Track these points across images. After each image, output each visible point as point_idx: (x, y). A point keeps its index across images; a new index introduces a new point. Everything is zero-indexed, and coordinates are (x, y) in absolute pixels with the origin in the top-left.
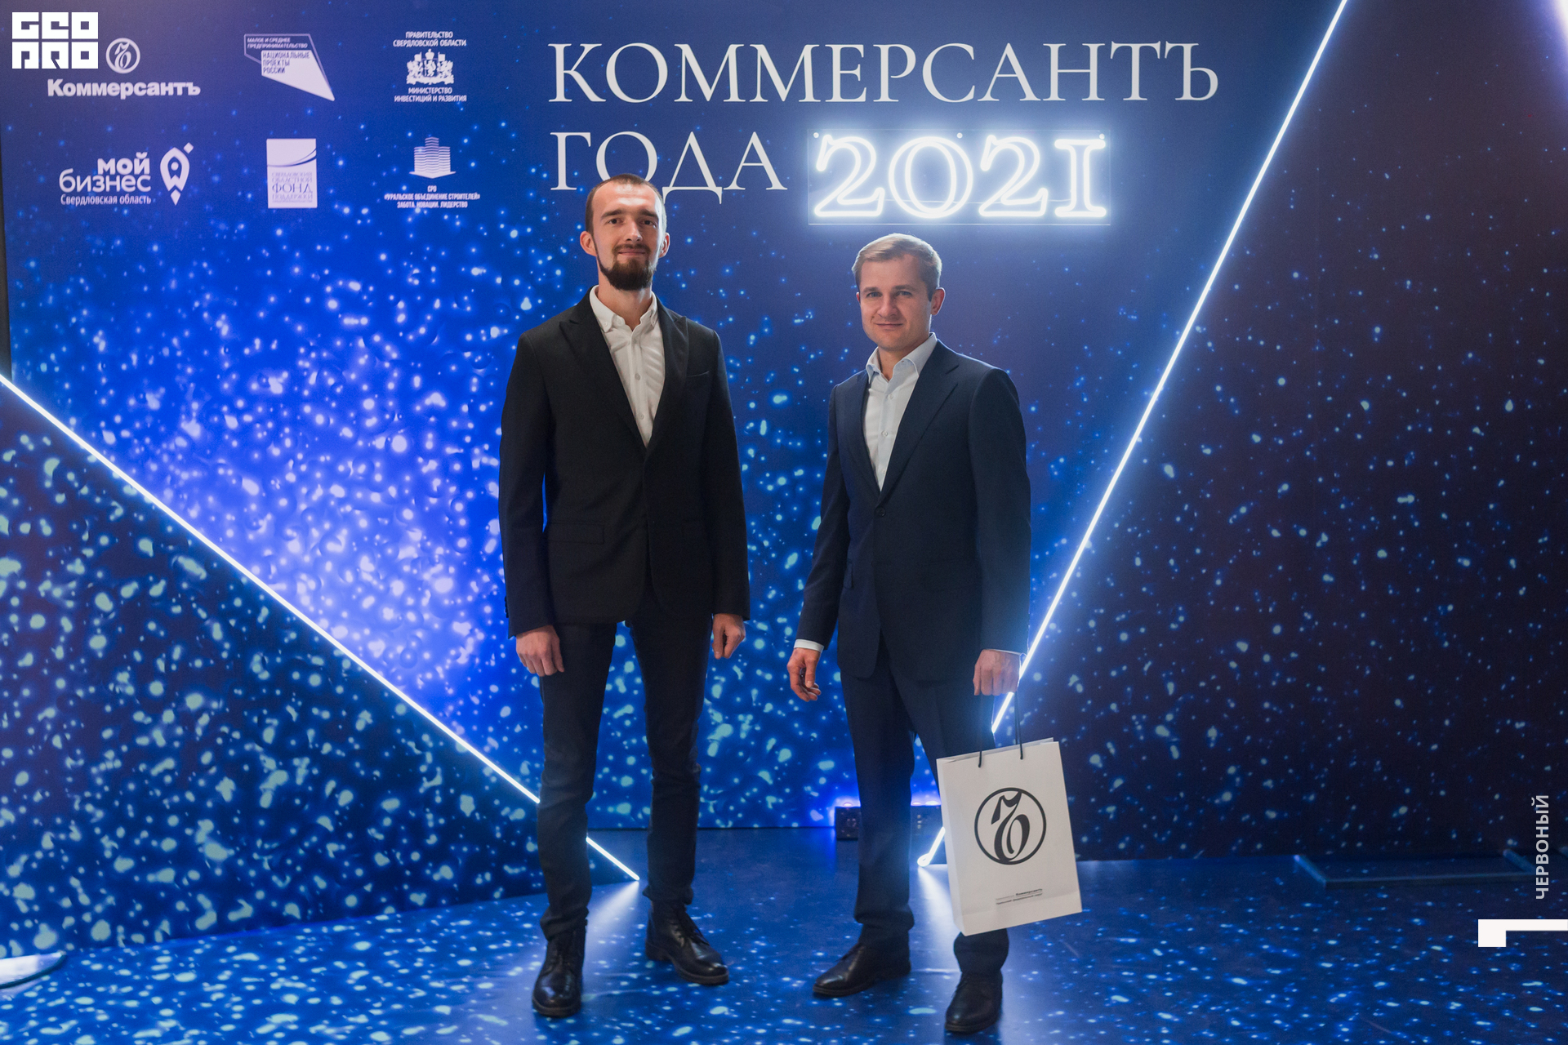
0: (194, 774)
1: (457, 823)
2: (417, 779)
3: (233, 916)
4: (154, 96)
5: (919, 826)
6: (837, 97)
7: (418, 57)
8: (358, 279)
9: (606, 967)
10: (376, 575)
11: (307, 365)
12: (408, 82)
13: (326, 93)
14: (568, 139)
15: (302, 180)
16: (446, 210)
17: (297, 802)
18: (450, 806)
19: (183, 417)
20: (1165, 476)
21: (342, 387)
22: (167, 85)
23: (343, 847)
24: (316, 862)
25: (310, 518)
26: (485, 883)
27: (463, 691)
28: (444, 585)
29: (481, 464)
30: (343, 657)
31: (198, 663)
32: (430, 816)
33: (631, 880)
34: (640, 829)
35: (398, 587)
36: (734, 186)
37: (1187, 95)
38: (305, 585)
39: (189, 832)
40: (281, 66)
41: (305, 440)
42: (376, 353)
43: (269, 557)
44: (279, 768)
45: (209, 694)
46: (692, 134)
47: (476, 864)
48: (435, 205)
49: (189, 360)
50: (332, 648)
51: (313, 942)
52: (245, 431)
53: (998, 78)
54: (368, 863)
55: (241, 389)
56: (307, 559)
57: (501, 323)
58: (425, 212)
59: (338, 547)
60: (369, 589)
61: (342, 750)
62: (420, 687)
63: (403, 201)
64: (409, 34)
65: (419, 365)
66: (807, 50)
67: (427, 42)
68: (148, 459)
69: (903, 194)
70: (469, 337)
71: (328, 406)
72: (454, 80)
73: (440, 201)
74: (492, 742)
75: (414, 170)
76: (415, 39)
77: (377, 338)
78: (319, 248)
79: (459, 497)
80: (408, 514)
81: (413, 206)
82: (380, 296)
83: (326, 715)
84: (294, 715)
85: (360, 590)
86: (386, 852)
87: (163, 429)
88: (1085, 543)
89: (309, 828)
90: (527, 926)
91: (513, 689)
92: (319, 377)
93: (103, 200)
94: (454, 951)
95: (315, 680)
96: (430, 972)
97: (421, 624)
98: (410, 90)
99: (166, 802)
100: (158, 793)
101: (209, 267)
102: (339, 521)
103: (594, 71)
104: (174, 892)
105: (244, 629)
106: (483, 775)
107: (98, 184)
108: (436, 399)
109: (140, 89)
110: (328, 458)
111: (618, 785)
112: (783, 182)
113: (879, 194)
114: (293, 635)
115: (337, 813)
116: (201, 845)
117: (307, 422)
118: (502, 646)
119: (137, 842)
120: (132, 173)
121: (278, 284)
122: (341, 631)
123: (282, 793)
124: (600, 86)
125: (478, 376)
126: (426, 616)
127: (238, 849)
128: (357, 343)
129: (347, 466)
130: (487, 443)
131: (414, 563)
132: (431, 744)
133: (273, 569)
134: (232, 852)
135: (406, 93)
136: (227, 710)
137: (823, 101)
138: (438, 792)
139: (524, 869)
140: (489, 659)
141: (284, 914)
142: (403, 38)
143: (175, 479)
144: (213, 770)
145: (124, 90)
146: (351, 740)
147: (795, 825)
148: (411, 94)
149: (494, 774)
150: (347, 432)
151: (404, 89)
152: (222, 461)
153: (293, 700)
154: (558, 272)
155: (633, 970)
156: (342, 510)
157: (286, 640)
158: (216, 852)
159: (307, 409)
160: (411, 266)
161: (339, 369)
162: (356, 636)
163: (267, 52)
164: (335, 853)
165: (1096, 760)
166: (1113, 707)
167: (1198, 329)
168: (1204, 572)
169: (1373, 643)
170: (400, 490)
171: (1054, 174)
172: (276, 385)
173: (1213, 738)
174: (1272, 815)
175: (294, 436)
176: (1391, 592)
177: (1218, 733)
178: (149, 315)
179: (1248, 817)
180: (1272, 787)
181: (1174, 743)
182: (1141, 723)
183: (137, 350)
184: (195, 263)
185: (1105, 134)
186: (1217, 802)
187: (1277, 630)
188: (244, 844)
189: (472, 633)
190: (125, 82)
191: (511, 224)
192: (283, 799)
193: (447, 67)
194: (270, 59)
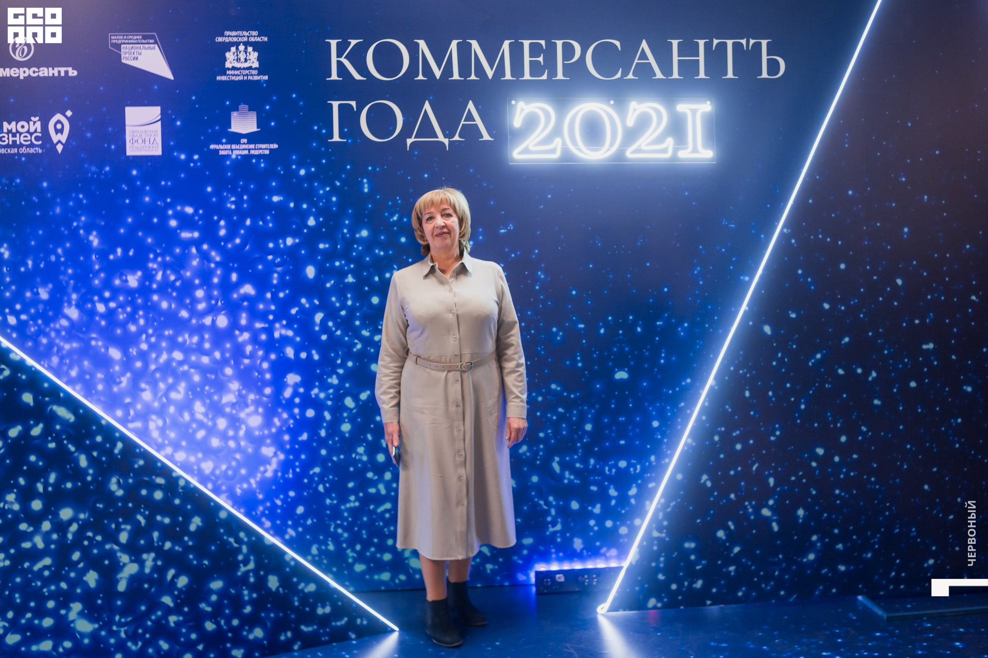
0: (67, 568)
1: (265, 599)
2: (236, 564)
4: (44, 76)
5: (594, 583)
6: (527, 76)
7: (233, 49)
8: (191, 205)
10: (206, 415)
11: (155, 266)
12: (226, 67)
13: (169, 75)
14: (340, 105)
15: (151, 135)
16: (254, 156)
17: (146, 586)
18: (261, 583)
19: (66, 304)
20: (765, 334)
21: (180, 281)
22: (53, 69)
23: (181, 618)
24: (161, 630)
25: (158, 375)
26: (287, 639)
27: (270, 496)
28: (255, 421)
29: (281, 335)
30: (180, 477)
31: (69, 485)
32: (246, 592)
33: (393, 631)
34: (397, 591)
35: (222, 423)
36: (456, 138)
37: (765, 75)
38: (155, 423)
39: (63, 612)
40: (135, 55)
41: (154, 320)
42: (205, 257)
43: (129, 403)
44: (132, 561)
45: (77, 509)
46: (427, 102)
47: (279, 626)
48: (246, 152)
49: (69, 263)
50: (172, 471)
52: (110, 314)
53: (637, 63)
54: (199, 628)
55: (107, 284)
56: (156, 404)
57: (294, 236)
58: (239, 157)
59: (178, 395)
60: (201, 425)
61: (180, 546)
62: (239, 494)
63: (223, 150)
64: (227, 33)
65: (236, 265)
66: (506, 44)
67: (240, 39)
68: (40, 335)
69: (574, 143)
70: (271, 245)
71: (171, 294)
72: (259, 65)
73: (249, 150)
74: (291, 532)
75: (230, 128)
76: (231, 36)
77: (205, 247)
78: (163, 183)
79: (265, 358)
80: (229, 371)
81: (230, 153)
82: (207, 217)
83: (167, 521)
84: (143, 521)
85: (194, 426)
86: (213, 620)
87: (51, 313)
88: (711, 381)
89: (155, 604)
91: (305, 494)
92: (164, 275)
93: (7, 151)
95: (158, 495)
97: (239, 449)
98: (228, 72)
100: (39, 584)
101: (84, 197)
102: (180, 377)
103: (358, 58)
105: (104, 459)
106: (285, 561)
107: (3, 139)
108: (248, 289)
109: (34, 72)
110: (171, 332)
111: (381, 559)
112: (490, 134)
113: (558, 142)
114: (141, 462)
115: (176, 593)
116: (73, 621)
117: (155, 307)
118: (297, 464)
119: (23, 621)
120: (28, 132)
121: (133, 209)
122: (181, 456)
123: (135, 580)
124: (362, 68)
125: (278, 273)
126: (243, 443)
127: (101, 623)
128: (191, 250)
129: (184, 338)
130: (284, 319)
131: (233, 405)
132: (246, 539)
133: (132, 412)
134: (96, 626)
135: (225, 74)
136: (92, 519)
137: (518, 79)
138: (251, 574)
139: (315, 627)
140: (288, 473)
142: (223, 35)
143: (60, 349)
144: (81, 565)
145: (22, 73)
146: (186, 538)
147: (506, 584)
148: (228, 75)
149: (293, 559)
150: (184, 314)
151: (224, 71)
152: (94, 335)
153: (142, 510)
154: (334, 199)
156: (181, 369)
157: (136, 466)
158: (84, 626)
159: (155, 298)
160: (229, 195)
161: (178, 269)
162: (192, 459)
163: (125, 45)
164: (175, 623)
165: (721, 534)
166: (732, 496)
167: (785, 230)
168: (793, 399)
169: (908, 446)
170: (223, 354)
171: (677, 128)
172: (133, 281)
173: (801, 516)
174: (842, 568)
175: (146, 317)
176: (920, 410)
177: (805, 513)
178: (40, 232)
179: (826, 570)
180: (842, 548)
181: (775, 520)
182: (752, 507)
183: (32, 257)
184: (74, 195)
185: (711, 101)
186: (805, 560)
187: (843, 439)
188: (106, 619)
189: (275, 454)
190: (23, 67)
191: (300, 165)
192: (135, 584)
193: (254, 56)
194: (127, 51)
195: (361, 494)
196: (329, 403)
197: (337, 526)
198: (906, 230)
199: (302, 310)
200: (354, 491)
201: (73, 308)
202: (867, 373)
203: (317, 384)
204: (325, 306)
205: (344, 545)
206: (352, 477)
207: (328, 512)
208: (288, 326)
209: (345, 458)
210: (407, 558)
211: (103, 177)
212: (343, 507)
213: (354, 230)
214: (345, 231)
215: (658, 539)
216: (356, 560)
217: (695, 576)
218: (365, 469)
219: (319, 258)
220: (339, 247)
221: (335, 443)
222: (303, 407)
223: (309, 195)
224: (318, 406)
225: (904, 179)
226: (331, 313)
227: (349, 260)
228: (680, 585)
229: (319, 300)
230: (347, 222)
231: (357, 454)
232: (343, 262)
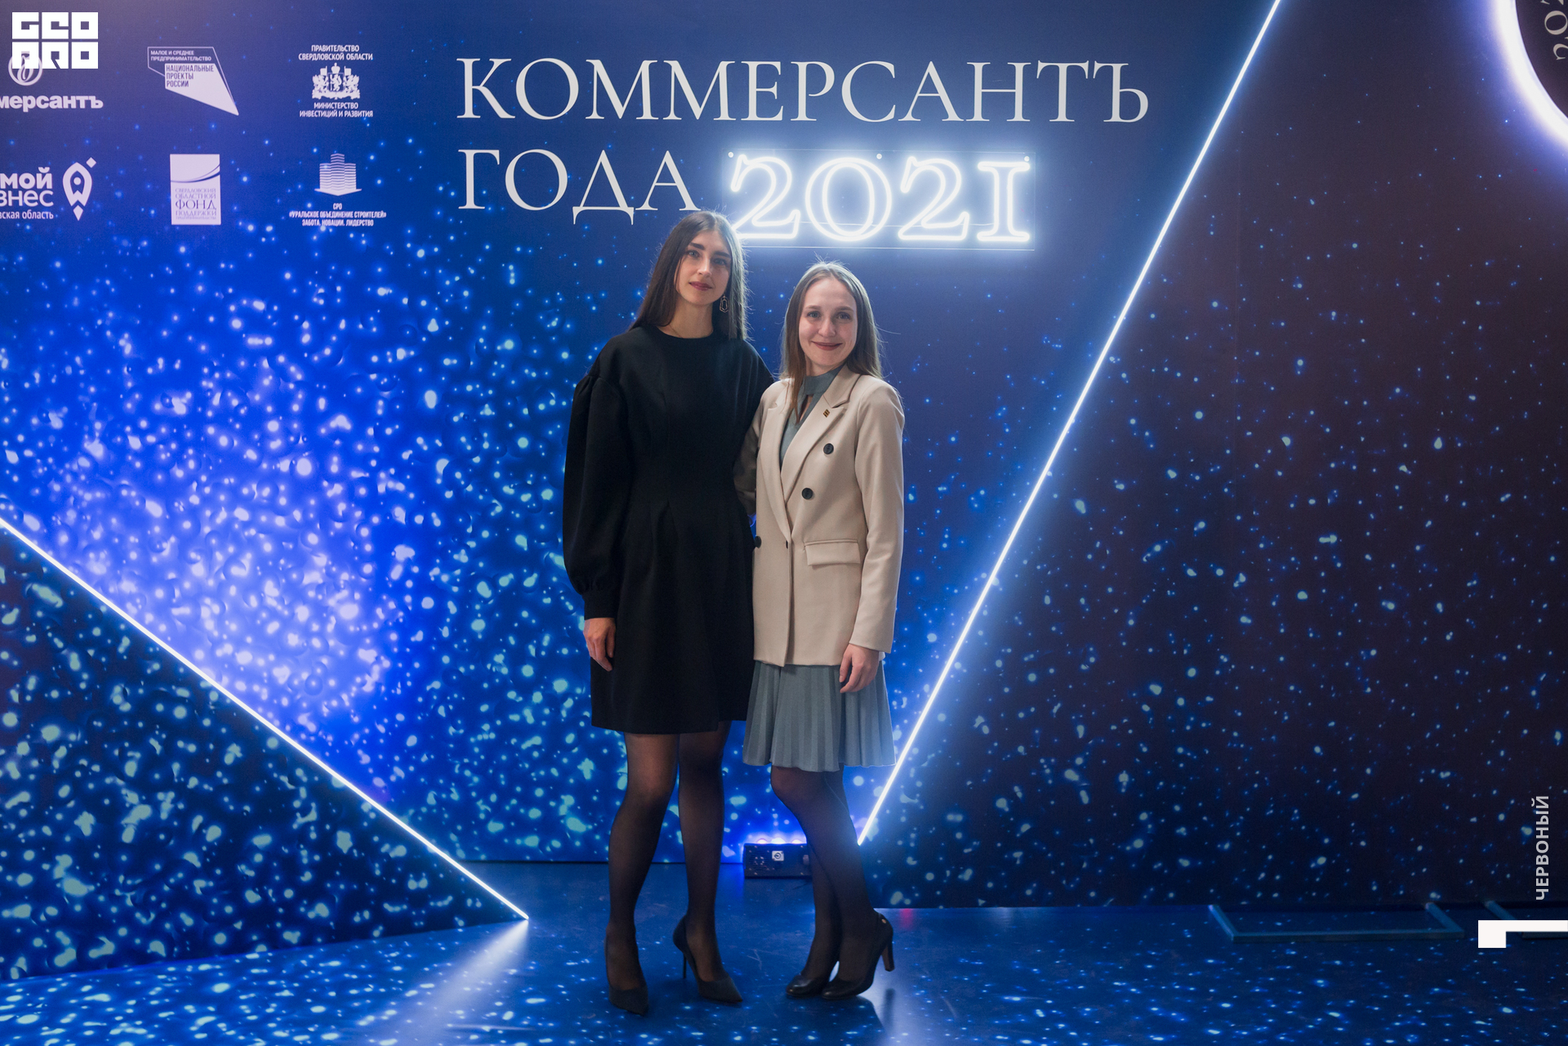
0: (51, 808)
1: (331, 863)
2: (291, 814)
3: (94, 954)
4: (57, 109)
6: (752, 116)
7: (324, 71)
8: (262, 298)
9: (462, 1017)
10: (280, 600)
12: (313, 97)
13: (231, 108)
14: (476, 156)
15: (206, 196)
16: (352, 229)
17: (162, 837)
18: (326, 842)
19: (86, 437)
20: (1077, 512)
22: (69, 99)
23: (211, 884)
24: (182, 898)
25: (214, 541)
26: (364, 922)
27: (369, 719)
28: (350, 612)
29: (387, 488)
30: (211, 689)
31: (55, 694)
32: (304, 853)
33: (520, 919)
36: (646, 206)
37: (1116, 117)
38: (209, 610)
39: (46, 867)
40: (185, 80)
41: (209, 462)
42: (281, 373)
43: (173, 580)
44: (142, 802)
45: (66, 727)
46: (603, 151)
47: (354, 902)
48: (341, 223)
49: (92, 379)
50: (199, 679)
51: (173, 982)
52: (148, 452)
53: (919, 97)
54: (237, 899)
55: (144, 409)
56: (211, 583)
57: (407, 345)
58: (331, 230)
59: (241, 571)
60: (274, 615)
61: (210, 785)
62: (325, 715)
63: (308, 218)
64: (316, 48)
65: (324, 387)
66: (723, 67)
67: (333, 56)
68: (50, 480)
69: (820, 217)
71: (232, 426)
72: (361, 95)
73: (345, 220)
74: (399, 772)
75: (319, 187)
76: (321, 52)
77: (281, 359)
78: (223, 266)
79: (365, 521)
80: (313, 539)
81: (318, 223)
82: (285, 316)
83: (192, 748)
84: (158, 748)
85: (264, 615)
86: (257, 889)
87: (66, 449)
88: (992, 580)
89: (174, 863)
90: (397, 968)
91: (419, 718)
92: (223, 397)
93: (5, 215)
94: (312, 996)
95: (180, 712)
96: (279, 1019)
97: (326, 650)
98: (316, 105)
99: (21, 836)
100: (13, 827)
101: (113, 284)
102: (245, 545)
103: (503, 87)
104: (31, 928)
105: (104, 659)
106: (361, 811)
108: (341, 422)
109: (43, 102)
110: (232, 480)
111: (525, 817)
113: (795, 215)
114: (156, 666)
115: (204, 848)
116: (59, 880)
117: (210, 444)
118: (408, 675)
120: (35, 188)
121: (181, 302)
123: (143, 827)
124: (510, 103)
125: (384, 399)
126: (332, 643)
127: (99, 885)
128: (262, 363)
129: (250, 489)
130: (392, 467)
131: (319, 588)
132: (305, 779)
134: (92, 888)
135: (312, 108)
136: (86, 742)
137: (738, 119)
138: (312, 828)
139: (405, 907)
140: (395, 687)
141: (149, 951)
142: (309, 51)
143: (78, 500)
144: (71, 804)
145: (27, 103)
146: (219, 774)
148: (317, 109)
149: (374, 810)
150: (251, 455)
151: (309, 103)
153: (157, 732)
154: (466, 293)
155: (490, 1021)
156: (246, 533)
157: (149, 671)
158: (75, 888)
159: (211, 430)
160: (316, 285)
161: (243, 390)
162: (261, 662)
163: (170, 65)
164: (201, 889)
165: (1002, 803)
166: (1021, 749)
167: (1112, 359)
168: (1116, 611)
169: (1292, 688)
170: (305, 514)
171: (976, 197)
172: (180, 405)
173: (1125, 784)
174: (1185, 863)
175: (197, 458)
176: (1311, 635)
177: (1130, 777)
178: (52, 333)
179: (1160, 864)
180: (1185, 834)
181: (1084, 788)
182: (1050, 766)
183: (39, 368)
184: (98, 281)
185: (1029, 155)
186: (1128, 848)
187: (1192, 672)
188: (106, 879)
189: (378, 660)
190: (27, 96)
191: (418, 244)
192: (147, 834)
193: (353, 81)
194: (174, 72)
195: (499, 723)
196: (455, 589)
197: (464, 766)
198: (1300, 363)
199: (418, 454)
200: (489, 717)
201: (97, 441)
202: (1231, 576)
203: (438, 561)
204: (450, 450)
205: (474, 794)
206: (485, 697)
207: (452, 746)
208: (398, 477)
209: (476, 669)
210: (563, 817)
211: (138, 255)
212: (472, 740)
213: (494, 338)
214: (481, 340)
215: (908, 806)
216: (489, 817)
217: (962, 862)
218: (505, 687)
219: (443, 379)
220: (472, 363)
221: (462, 647)
222: (418, 594)
223: (429, 288)
224: (439, 592)
225: (1300, 286)
226: (459, 460)
227: (486, 384)
228: (940, 874)
229: (443, 441)
230: (484, 328)
231: (494, 664)
232: (478, 386)
